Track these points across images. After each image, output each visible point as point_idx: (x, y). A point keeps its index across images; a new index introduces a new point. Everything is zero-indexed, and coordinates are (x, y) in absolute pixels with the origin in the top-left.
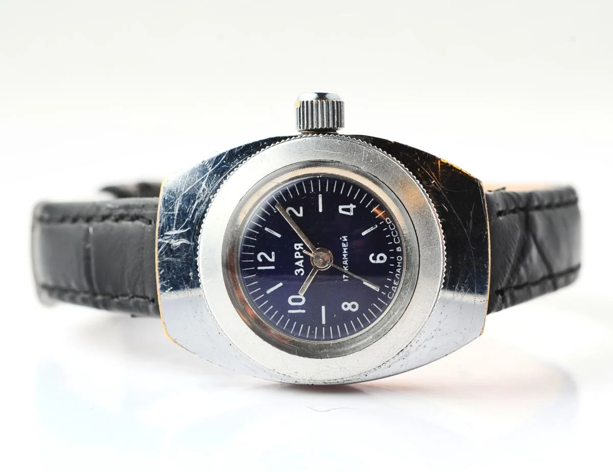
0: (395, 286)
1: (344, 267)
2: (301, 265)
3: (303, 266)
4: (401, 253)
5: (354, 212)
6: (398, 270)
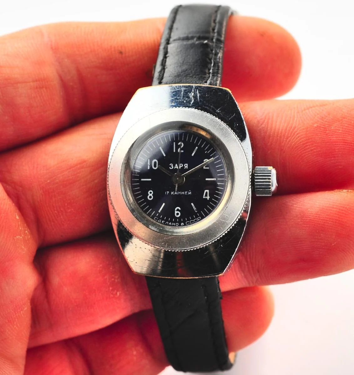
0: (161, 221)
1: (173, 192)
2: (175, 167)
4: (180, 225)
5: (205, 198)
6: (170, 224)
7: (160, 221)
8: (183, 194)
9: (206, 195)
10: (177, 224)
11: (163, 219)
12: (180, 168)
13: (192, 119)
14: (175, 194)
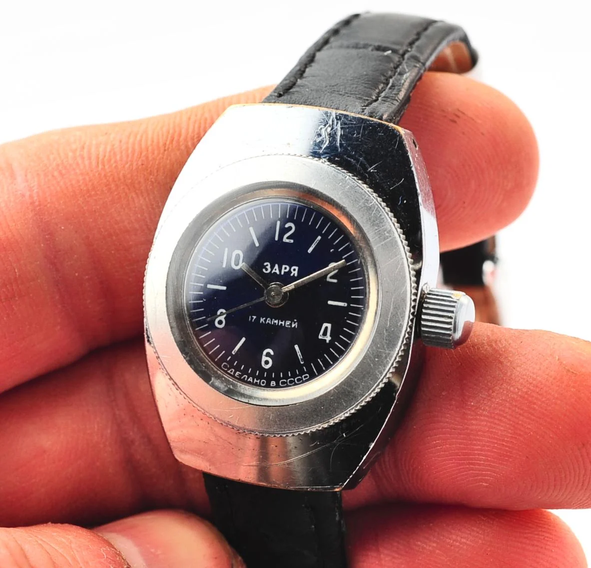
0: (235, 373)
1: (264, 318)
2: (274, 271)
3: (273, 272)
4: (268, 386)
5: (321, 339)
6: (250, 379)
7: (231, 371)
8: (281, 324)
9: (325, 334)
10: (263, 383)
11: (237, 369)
12: (282, 273)
13: (315, 182)
14: (267, 321)
